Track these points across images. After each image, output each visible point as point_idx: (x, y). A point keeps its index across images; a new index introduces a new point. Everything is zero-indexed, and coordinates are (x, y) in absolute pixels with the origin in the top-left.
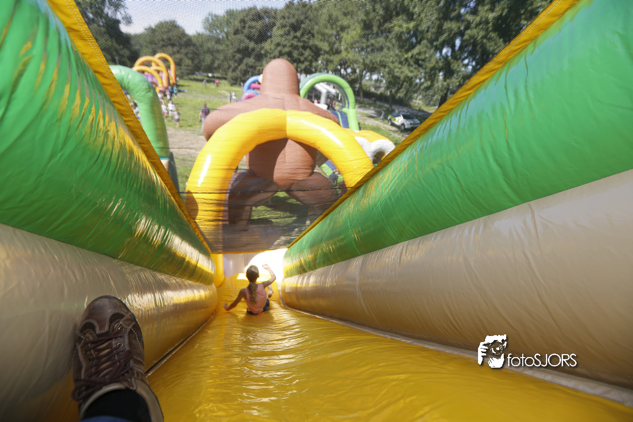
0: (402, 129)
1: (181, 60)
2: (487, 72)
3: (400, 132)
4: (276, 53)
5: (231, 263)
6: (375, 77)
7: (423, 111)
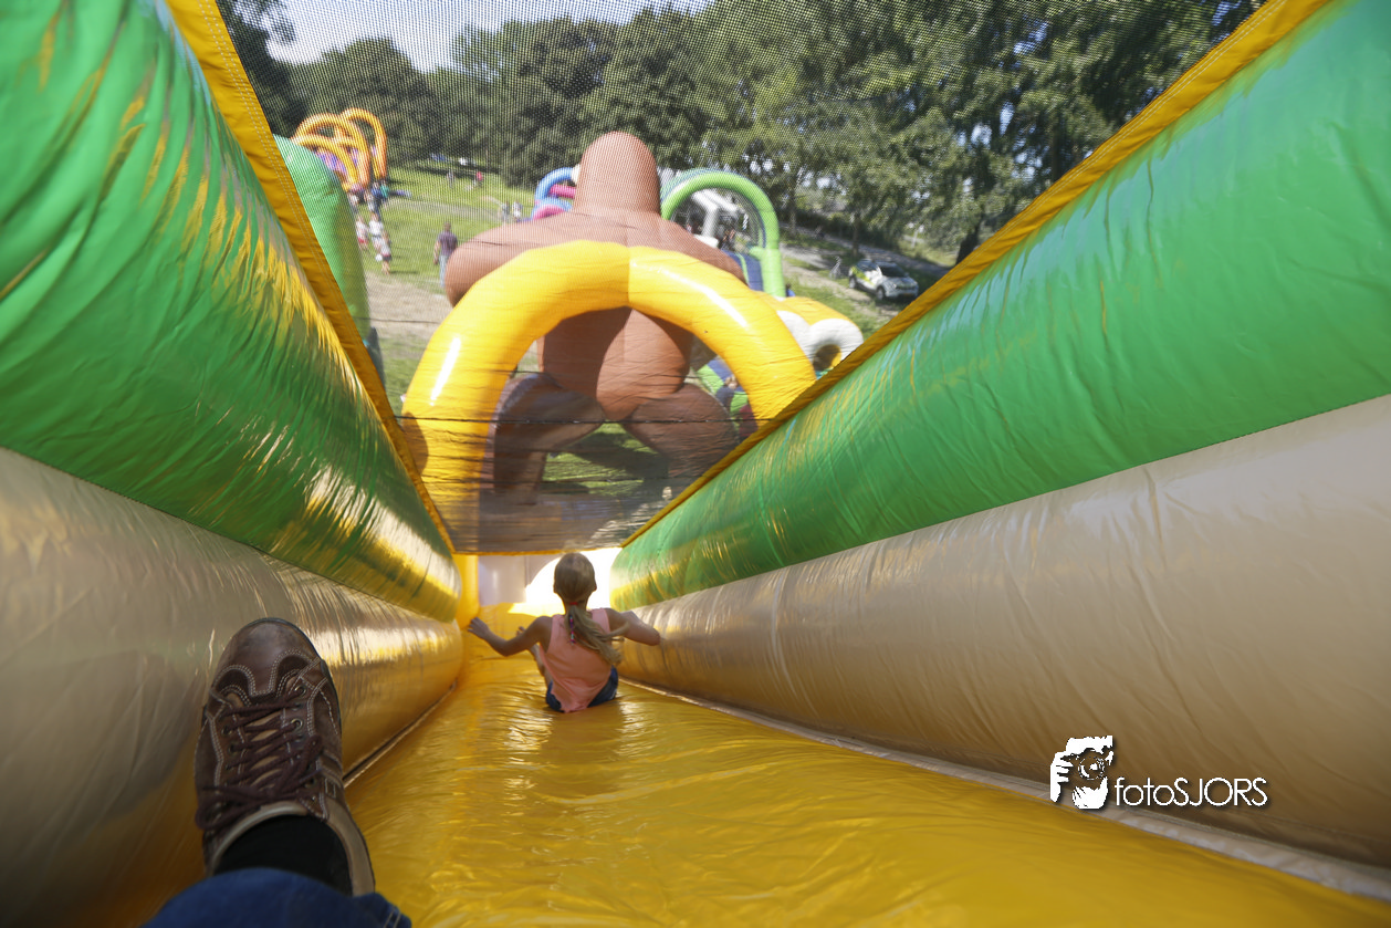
0: (879, 298)
1: (400, 125)
2: (1069, 190)
3: (873, 303)
4: (611, 120)
5: (495, 576)
6: (824, 182)
7: (926, 261)
